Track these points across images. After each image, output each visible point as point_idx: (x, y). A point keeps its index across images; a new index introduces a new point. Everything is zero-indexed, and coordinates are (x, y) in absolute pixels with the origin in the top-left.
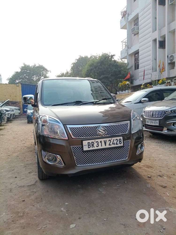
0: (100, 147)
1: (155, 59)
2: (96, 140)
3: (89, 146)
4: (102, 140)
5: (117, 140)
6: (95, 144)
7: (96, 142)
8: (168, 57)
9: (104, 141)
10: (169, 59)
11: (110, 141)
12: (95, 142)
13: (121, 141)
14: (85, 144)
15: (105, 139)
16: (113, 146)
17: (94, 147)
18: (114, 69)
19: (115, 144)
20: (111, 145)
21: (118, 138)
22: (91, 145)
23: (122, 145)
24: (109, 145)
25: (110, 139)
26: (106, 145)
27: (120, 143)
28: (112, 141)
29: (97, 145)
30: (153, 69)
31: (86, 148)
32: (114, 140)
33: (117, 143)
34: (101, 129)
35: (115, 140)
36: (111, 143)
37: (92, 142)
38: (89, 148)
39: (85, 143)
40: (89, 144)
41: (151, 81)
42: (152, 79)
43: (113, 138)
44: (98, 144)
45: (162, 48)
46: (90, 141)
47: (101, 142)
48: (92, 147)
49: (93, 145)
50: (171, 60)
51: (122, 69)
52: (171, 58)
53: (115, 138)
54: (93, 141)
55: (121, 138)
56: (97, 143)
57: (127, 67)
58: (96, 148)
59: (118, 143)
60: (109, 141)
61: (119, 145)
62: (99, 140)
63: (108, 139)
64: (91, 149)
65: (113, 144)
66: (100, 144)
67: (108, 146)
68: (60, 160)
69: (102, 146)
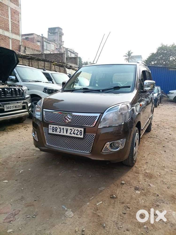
0: (61, 134)
2: (60, 127)
3: (53, 130)
5: (78, 131)
6: (58, 130)
9: (66, 128)
11: (71, 130)
12: (58, 128)
13: (81, 133)
14: (50, 128)
15: (67, 127)
16: (73, 135)
19: (76, 134)
20: (72, 134)
21: (79, 129)
22: (55, 130)
23: (82, 136)
24: (70, 133)
25: (72, 128)
26: (67, 133)
27: (81, 134)
28: (73, 130)
29: (60, 131)
31: (50, 131)
33: (77, 134)
34: (67, 117)
35: (76, 130)
36: (72, 133)
37: (56, 127)
38: (53, 131)
39: (51, 126)
40: (53, 128)
43: (75, 128)
44: (60, 130)
46: (55, 126)
47: (63, 129)
48: (56, 132)
49: (56, 130)
53: (76, 129)
54: (57, 126)
55: (82, 130)
56: (60, 129)
58: (58, 133)
59: (79, 133)
61: (79, 136)
62: (62, 127)
63: (69, 128)
64: (54, 133)
65: (73, 133)
68: (36, 136)
69: (63, 133)
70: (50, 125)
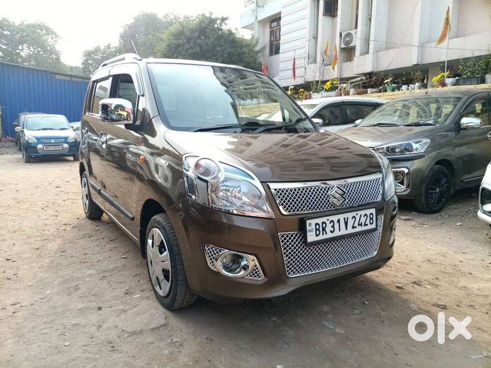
0: (337, 233)
1: (315, 36)
2: (331, 218)
3: (318, 232)
4: (341, 217)
5: (366, 217)
6: (329, 228)
7: (330, 223)
8: (341, 35)
9: (344, 218)
10: (343, 39)
11: (354, 219)
12: (328, 223)
13: (372, 219)
14: (310, 228)
15: (346, 215)
16: (359, 229)
17: (326, 234)
18: (229, 49)
19: (363, 224)
20: (356, 227)
21: (368, 212)
22: (321, 229)
23: (374, 226)
24: (353, 227)
25: (354, 214)
26: (346, 229)
28: (358, 217)
29: (332, 229)
30: (308, 58)
31: (311, 237)
32: (361, 215)
33: (366, 223)
34: (336, 192)
36: (356, 224)
37: (323, 223)
38: (317, 235)
39: (311, 224)
40: (317, 228)
41: (304, 83)
42: (306, 77)
43: (360, 213)
44: (333, 227)
45: (330, 16)
46: (319, 221)
47: (339, 221)
48: (323, 234)
49: (324, 229)
50: (347, 43)
51: (245, 50)
52: (347, 39)
53: (363, 212)
54: (324, 219)
55: (373, 211)
56: (332, 223)
57: (254, 46)
58: (329, 235)
59: (368, 222)
60: (352, 219)
61: (369, 227)
62: (335, 218)
63: (350, 215)
64: (321, 237)
65: (359, 225)
66: (336, 225)
67: (350, 230)
68: (256, 266)
69: (340, 231)
70: (308, 222)
